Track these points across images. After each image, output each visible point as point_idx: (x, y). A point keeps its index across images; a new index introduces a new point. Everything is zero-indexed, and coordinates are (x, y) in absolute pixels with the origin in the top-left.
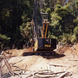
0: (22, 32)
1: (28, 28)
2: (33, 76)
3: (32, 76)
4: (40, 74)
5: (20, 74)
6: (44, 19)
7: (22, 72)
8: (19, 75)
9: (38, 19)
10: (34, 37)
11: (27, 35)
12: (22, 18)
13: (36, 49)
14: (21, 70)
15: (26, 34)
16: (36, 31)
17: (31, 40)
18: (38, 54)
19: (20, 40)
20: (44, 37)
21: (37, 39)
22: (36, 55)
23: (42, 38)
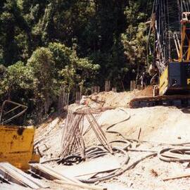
0: (126, 50)
1: (142, 37)
2: (159, 156)
3: (155, 155)
4: (176, 152)
5: (126, 150)
6: (185, 11)
7: (130, 146)
8: (125, 152)
9: (166, 12)
10: (158, 60)
11: (139, 56)
12: (127, 14)
13: (163, 90)
14: (129, 140)
15: (137, 52)
16: (162, 43)
17: (151, 67)
18: (170, 104)
19: (122, 69)
20: (185, 58)
21: (166, 65)
22: (165, 105)
23: (180, 61)
